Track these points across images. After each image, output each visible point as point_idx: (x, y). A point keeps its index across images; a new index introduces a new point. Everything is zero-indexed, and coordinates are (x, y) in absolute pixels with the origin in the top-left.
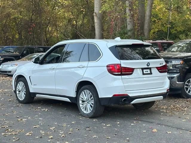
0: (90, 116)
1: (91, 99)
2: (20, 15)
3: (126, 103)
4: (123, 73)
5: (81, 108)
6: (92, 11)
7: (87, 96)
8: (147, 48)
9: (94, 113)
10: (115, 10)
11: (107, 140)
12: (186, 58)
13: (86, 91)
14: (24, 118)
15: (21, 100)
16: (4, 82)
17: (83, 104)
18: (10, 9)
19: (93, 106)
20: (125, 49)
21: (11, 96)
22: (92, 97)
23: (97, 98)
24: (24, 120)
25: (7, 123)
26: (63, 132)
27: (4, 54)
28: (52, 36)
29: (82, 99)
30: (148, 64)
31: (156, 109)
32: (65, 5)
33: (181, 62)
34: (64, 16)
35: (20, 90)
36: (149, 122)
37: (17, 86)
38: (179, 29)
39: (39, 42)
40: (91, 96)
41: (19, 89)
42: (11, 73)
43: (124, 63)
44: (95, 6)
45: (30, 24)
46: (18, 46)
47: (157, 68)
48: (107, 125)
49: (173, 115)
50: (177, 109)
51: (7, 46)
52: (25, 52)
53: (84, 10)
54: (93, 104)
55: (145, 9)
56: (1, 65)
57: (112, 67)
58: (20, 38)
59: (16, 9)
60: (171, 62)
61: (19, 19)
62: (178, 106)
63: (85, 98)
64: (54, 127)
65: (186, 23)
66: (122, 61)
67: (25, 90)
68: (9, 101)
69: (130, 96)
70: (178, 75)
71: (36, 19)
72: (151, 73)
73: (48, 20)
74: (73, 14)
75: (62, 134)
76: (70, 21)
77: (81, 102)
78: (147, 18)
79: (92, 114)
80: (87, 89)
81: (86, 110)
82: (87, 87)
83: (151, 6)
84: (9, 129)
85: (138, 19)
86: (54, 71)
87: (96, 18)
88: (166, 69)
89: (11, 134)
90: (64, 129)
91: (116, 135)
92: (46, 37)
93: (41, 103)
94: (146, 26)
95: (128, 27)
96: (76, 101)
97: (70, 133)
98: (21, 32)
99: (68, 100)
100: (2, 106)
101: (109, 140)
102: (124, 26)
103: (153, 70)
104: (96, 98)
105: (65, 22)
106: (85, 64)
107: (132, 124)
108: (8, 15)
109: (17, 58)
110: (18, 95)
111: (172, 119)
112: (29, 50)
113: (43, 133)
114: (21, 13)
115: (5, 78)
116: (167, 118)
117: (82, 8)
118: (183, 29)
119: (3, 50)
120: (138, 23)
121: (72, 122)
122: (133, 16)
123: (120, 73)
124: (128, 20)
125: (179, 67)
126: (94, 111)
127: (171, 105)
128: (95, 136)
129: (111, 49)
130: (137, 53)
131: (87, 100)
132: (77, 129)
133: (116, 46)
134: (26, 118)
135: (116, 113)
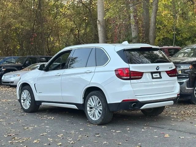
0: (98, 123)
1: (99, 105)
2: (21, 25)
3: (135, 109)
4: (132, 77)
5: (89, 115)
6: (94, 19)
7: (94, 102)
8: (155, 52)
9: (103, 120)
10: (118, 17)
11: (118, 145)
12: (194, 63)
13: (94, 97)
14: (30, 126)
15: (25, 108)
16: (7, 92)
17: (91, 111)
18: (11, 19)
19: (101, 112)
20: (132, 52)
21: (15, 105)
22: (101, 103)
23: (106, 104)
24: (30, 128)
25: (13, 131)
26: (72, 139)
27: (6, 65)
28: (54, 46)
29: (90, 105)
30: (158, 68)
31: (166, 115)
32: (67, 14)
33: (190, 66)
34: (66, 25)
35: (25, 98)
36: (160, 128)
37: (22, 94)
38: (185, 36)
39: (41, 52)
40: (99, 103)
41: (23, 98)
42: (13, 83)
43: (133, 67)
44: (98, 14)
45: (31, 34)
46: (20, 57)
47: (167, 72)
48: (117, 132)
49: (185, 120)
50: (188, 115)
51: (9, 57)
52: (27, 62)
53: (87, 18)
54: (101, 110)
55: (149, 15)
56: (3, 76)
57: (120, 72)
58: (21, 49)
59: (17, 19)
60: (180, 67)
61: (20, 29)
62: (188, 112)
63: (93, 104)
64: (62, 135)
65: (192, 29)
66: (131, 65)
67: (30, 99)
68: (14, 110)
69: (140, 101)
70: (187, 80)
71: (38, 29)
72: (161, 77)
73: (50, 29)
74: (75, 23)
75: (71, 141)
76: (72, 30)
77: (88, 109)
78: (152, 25)
79: (101, 120)
80: (95, 95)
81: (94, 117)
82: (95, 93)
83: (156, 12)
84: (16, 138)
85: (142, 26)
86: (60, 78)
87: (99, 26)
88: (175, 74)
89: (18, 141)
90: (73, 136)
91: (127, 140)
92: (48, 47)
93: (47, 111)
94: (151, 33)
95: (132, 34)
96: (83, 108)
97: (79, 140)
98: (22, 42)
99: (75, 107)
100: (7, 116)
101: (120, 146)
102: (128, 33)
103: (162, 74)
104: (104, 104)
105: (68, 31)
106: (92, 69)
107: (142, 130)
108: (9, 26)
109: (20, 68)
110: (22, 104)
111: (183, 124)
112: (31, 60)
113: (51, 141)
114: (22, 23)
115: (7, 89)
116: (179, 124)
117: (85, 17)
118: (189, 35)
119: (5, 61)
120: (143, 30)
121: (81, 130)
122: (137, 23)
123: (129, 77)
124: (133, 27)
125: (188, 72)
126: (102, 118)
127: (181, 111)
128: (105, 142)
129: (119, 53)
130: (146, 57)
131: (95, 106)
132: (86, 136)
133: (124, 50)
134: (32, 126)
135: (125, 120)
